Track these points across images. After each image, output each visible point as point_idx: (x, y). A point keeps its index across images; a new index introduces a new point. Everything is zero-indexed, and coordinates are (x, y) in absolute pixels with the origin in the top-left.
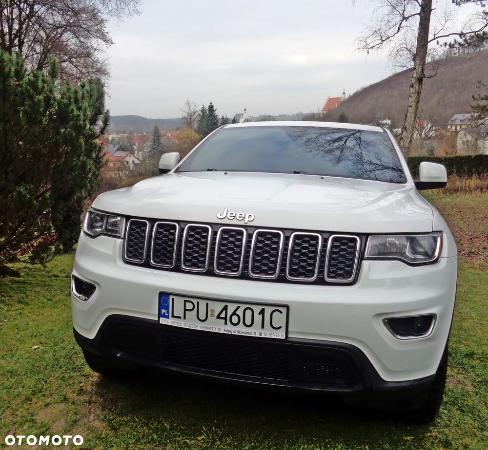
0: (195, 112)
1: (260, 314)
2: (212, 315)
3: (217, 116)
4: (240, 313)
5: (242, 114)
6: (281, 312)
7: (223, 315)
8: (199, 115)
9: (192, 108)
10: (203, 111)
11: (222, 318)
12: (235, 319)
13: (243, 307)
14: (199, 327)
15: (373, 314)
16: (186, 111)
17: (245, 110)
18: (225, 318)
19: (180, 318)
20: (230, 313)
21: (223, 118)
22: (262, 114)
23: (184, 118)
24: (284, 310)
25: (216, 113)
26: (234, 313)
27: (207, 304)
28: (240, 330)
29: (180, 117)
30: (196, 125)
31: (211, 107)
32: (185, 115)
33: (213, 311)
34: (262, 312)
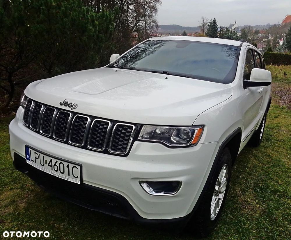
0: (206, 24)
1: (67, 167)
2: (46, 163)
3: (217, 26)
4: (58, 164)
5: (234, 25)
6: (77, 169)
7: (50, 165)
8: (209, 25)
9: (205, 22)
10: (210, 23)
11: (50, 166)
12: (56, 168)
13: (59, 162)
14: (41, 168)
15: (131, 178)
16: (201, 23)
17: (236, 22)
18: (52, 166)
19: (34, 161)
20: (53, 164)
21: (221, 27)
22: (246, 25)
23: (200, 27)
24: (79, 167)
25: (217, 24)
26: (55, 165)
27: (43, 156)
28: (58, 175)
29: (198, 26)
30: (206, 31)
31: (215, 21)
32: (201, 25)
33: (46, 161)
34: (68, 166)
